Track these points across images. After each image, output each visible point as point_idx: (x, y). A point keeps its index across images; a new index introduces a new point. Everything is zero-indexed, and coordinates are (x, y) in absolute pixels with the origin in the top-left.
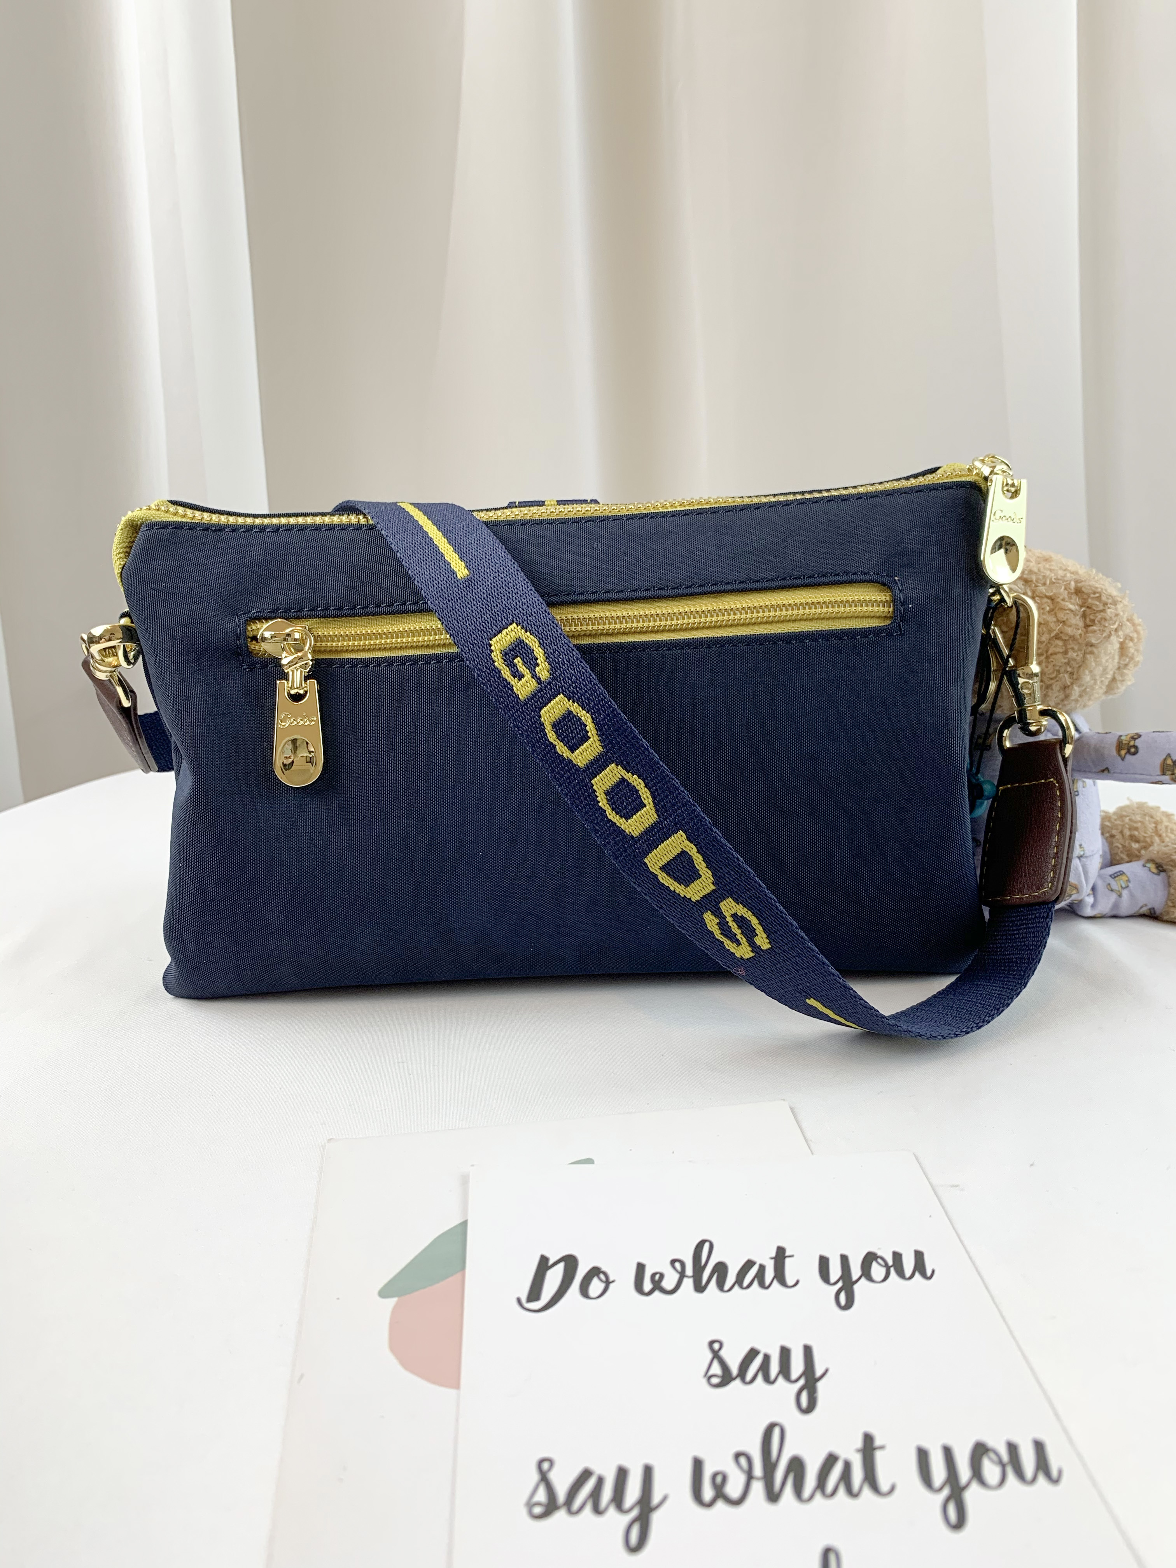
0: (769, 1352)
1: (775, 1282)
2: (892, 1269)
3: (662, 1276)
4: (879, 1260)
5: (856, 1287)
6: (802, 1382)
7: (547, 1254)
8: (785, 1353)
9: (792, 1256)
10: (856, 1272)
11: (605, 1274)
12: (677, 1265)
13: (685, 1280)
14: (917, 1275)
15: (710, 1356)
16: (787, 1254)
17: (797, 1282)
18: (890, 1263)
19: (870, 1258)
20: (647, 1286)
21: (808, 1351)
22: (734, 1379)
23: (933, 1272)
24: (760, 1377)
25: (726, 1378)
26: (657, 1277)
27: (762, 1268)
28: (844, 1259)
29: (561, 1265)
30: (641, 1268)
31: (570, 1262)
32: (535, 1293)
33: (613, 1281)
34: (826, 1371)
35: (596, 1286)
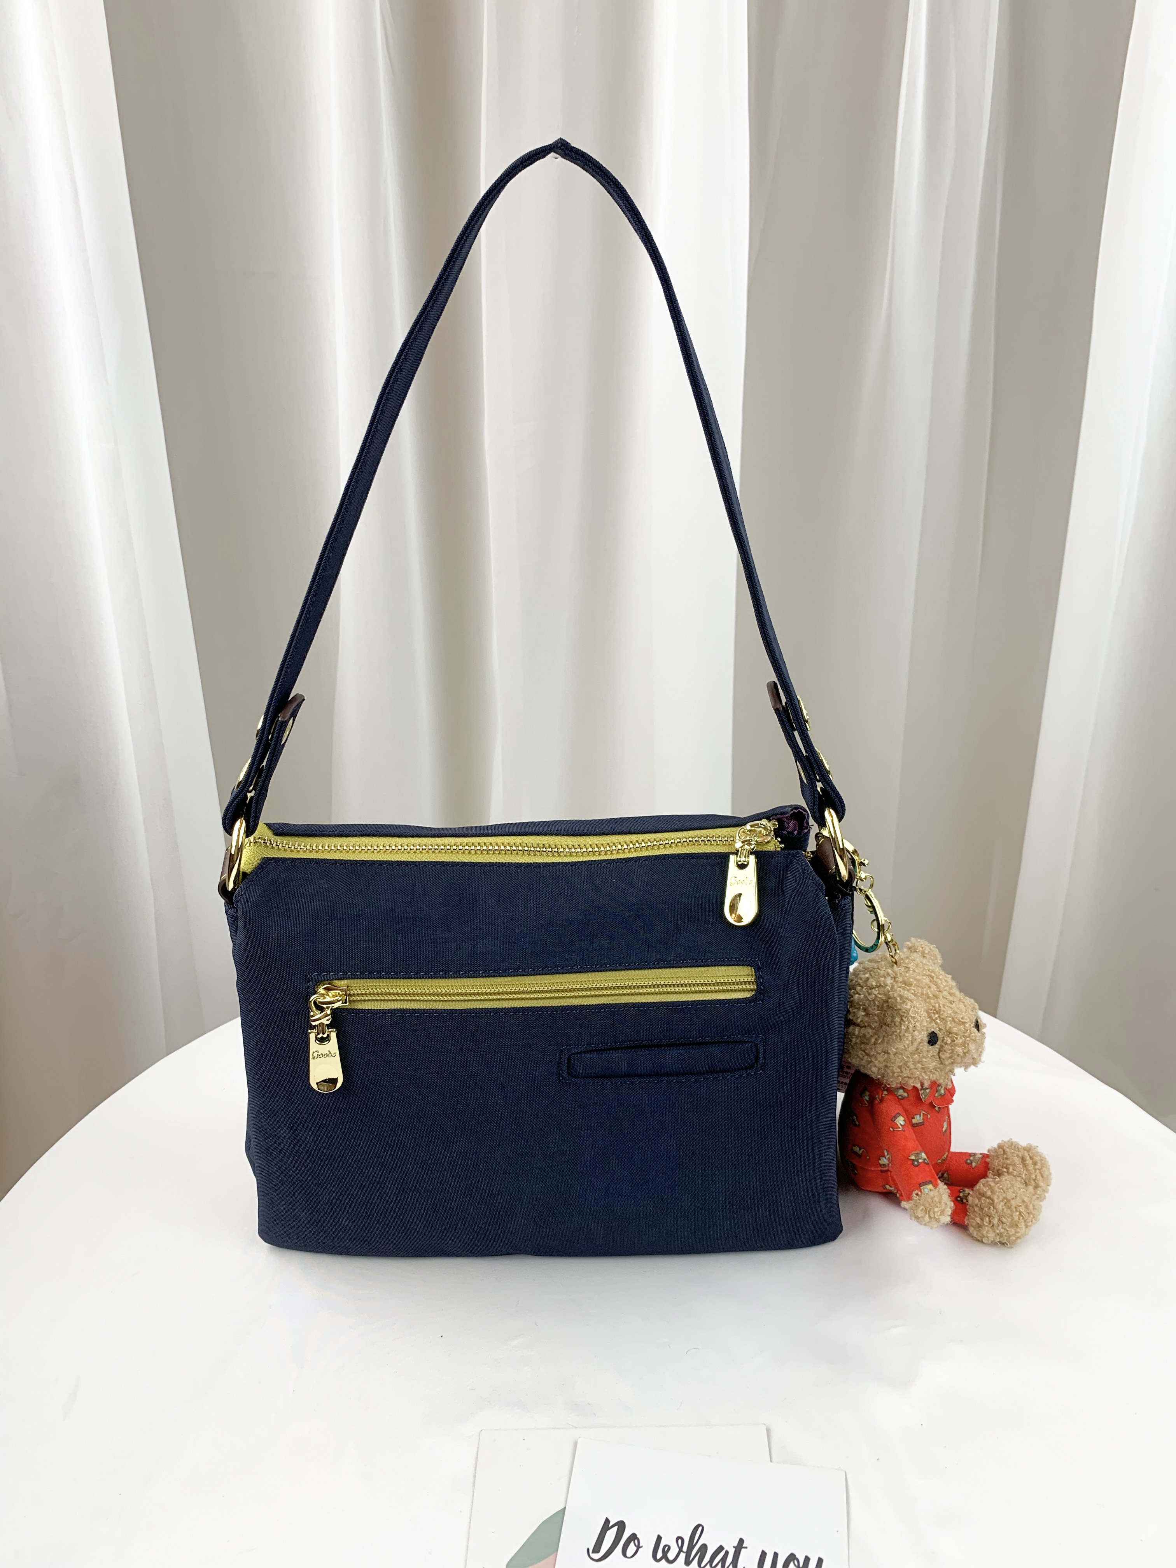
3: (669, 1547)
4: (796, 1562)
7: (610, 1519)
9: (746, 1548)
11: (638, 1541)
12: (680, 1541)
13: (682, 1553)
16: (744, 1545)
19: (792, 1557)
20: (660, 1554)
26: (667, 1548)
27: (727, 1553)
28: (776, 1555)
29: (615, 1528)
30: (659, 1538)
31: (621, 1525)
32: (597, 1548)
33: (642, 1547)
35: (632, 1548)
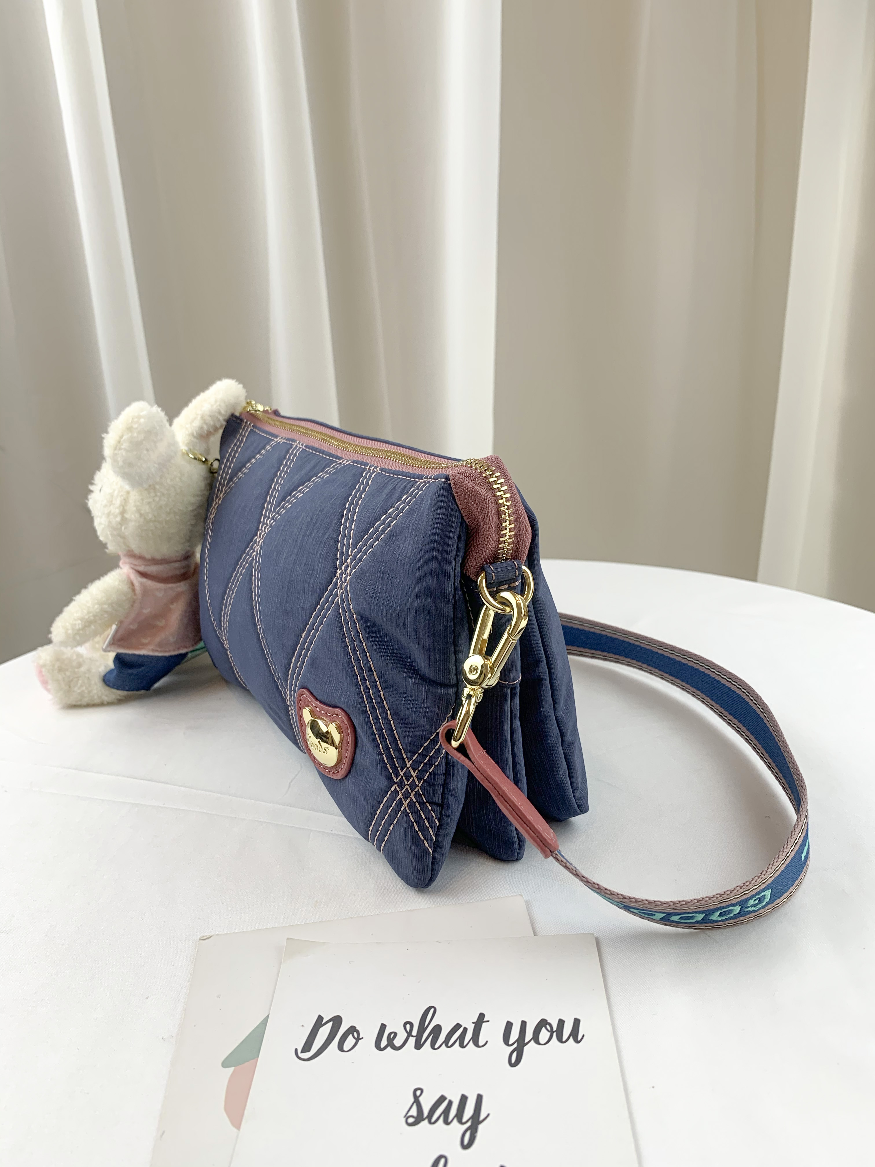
0: (452, 1099)
1: (471, 1042)
2: (555, 1034)
3: (395, 1034)
4: (548, 1027)
5: (526, 1048)
6: (469, 1124)
8: (464, 1099)
9: (488, 1021)
10: (529, 1035)
11: (358, 1032)
12: (408, 1027)
13: (411, 1038)
14: (571, 1038)
15: (412, 1100)
16: (485, 1020)
17: (487, 1042)
18: (555, 1029)
19: (541, 1025)
20: (384, 1042)
21: (480, 1098)
22: (423, 1120)
23: (583, 1036)
24: (442, 1119)
25: (419, 1119)
26: (393, 1035)
27: (465, 1030)
28: (524, 1024)
29: (330, 1024)
30: (383, 1027)
31: (337, 1021)
32: (307, 1046)
33: (362, 1038)
34: (488, 1115)
35: (350, 1041)
